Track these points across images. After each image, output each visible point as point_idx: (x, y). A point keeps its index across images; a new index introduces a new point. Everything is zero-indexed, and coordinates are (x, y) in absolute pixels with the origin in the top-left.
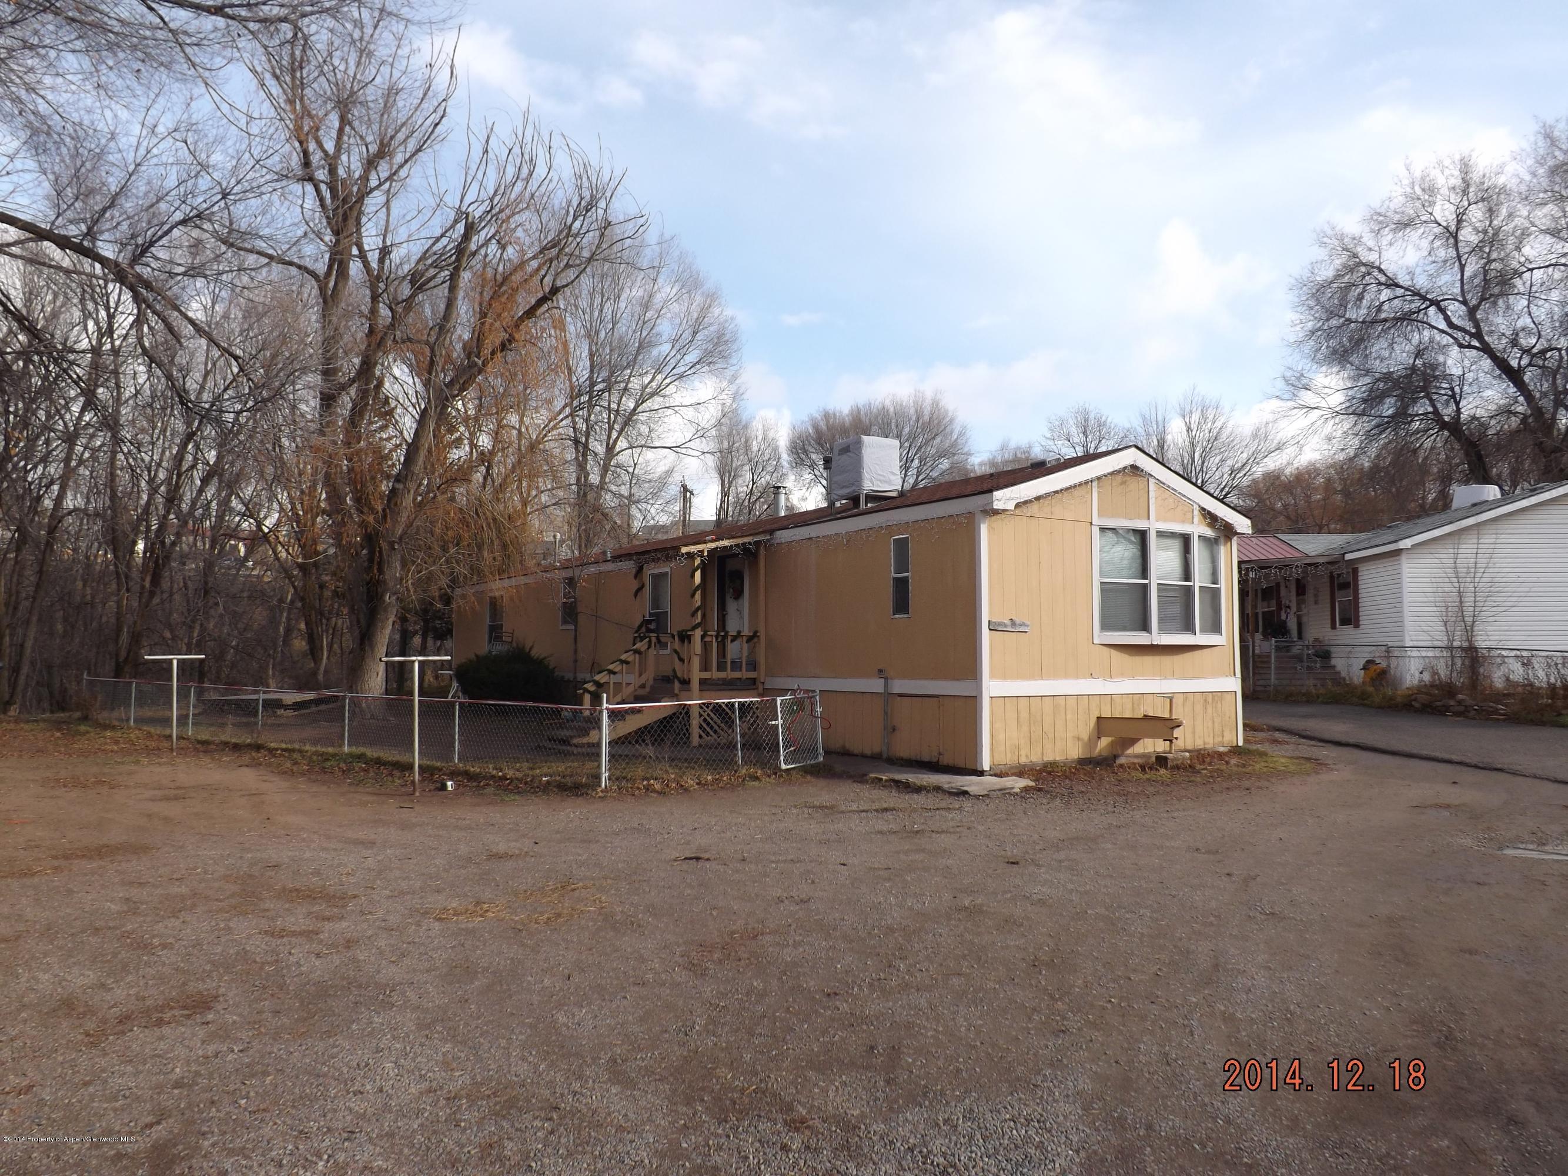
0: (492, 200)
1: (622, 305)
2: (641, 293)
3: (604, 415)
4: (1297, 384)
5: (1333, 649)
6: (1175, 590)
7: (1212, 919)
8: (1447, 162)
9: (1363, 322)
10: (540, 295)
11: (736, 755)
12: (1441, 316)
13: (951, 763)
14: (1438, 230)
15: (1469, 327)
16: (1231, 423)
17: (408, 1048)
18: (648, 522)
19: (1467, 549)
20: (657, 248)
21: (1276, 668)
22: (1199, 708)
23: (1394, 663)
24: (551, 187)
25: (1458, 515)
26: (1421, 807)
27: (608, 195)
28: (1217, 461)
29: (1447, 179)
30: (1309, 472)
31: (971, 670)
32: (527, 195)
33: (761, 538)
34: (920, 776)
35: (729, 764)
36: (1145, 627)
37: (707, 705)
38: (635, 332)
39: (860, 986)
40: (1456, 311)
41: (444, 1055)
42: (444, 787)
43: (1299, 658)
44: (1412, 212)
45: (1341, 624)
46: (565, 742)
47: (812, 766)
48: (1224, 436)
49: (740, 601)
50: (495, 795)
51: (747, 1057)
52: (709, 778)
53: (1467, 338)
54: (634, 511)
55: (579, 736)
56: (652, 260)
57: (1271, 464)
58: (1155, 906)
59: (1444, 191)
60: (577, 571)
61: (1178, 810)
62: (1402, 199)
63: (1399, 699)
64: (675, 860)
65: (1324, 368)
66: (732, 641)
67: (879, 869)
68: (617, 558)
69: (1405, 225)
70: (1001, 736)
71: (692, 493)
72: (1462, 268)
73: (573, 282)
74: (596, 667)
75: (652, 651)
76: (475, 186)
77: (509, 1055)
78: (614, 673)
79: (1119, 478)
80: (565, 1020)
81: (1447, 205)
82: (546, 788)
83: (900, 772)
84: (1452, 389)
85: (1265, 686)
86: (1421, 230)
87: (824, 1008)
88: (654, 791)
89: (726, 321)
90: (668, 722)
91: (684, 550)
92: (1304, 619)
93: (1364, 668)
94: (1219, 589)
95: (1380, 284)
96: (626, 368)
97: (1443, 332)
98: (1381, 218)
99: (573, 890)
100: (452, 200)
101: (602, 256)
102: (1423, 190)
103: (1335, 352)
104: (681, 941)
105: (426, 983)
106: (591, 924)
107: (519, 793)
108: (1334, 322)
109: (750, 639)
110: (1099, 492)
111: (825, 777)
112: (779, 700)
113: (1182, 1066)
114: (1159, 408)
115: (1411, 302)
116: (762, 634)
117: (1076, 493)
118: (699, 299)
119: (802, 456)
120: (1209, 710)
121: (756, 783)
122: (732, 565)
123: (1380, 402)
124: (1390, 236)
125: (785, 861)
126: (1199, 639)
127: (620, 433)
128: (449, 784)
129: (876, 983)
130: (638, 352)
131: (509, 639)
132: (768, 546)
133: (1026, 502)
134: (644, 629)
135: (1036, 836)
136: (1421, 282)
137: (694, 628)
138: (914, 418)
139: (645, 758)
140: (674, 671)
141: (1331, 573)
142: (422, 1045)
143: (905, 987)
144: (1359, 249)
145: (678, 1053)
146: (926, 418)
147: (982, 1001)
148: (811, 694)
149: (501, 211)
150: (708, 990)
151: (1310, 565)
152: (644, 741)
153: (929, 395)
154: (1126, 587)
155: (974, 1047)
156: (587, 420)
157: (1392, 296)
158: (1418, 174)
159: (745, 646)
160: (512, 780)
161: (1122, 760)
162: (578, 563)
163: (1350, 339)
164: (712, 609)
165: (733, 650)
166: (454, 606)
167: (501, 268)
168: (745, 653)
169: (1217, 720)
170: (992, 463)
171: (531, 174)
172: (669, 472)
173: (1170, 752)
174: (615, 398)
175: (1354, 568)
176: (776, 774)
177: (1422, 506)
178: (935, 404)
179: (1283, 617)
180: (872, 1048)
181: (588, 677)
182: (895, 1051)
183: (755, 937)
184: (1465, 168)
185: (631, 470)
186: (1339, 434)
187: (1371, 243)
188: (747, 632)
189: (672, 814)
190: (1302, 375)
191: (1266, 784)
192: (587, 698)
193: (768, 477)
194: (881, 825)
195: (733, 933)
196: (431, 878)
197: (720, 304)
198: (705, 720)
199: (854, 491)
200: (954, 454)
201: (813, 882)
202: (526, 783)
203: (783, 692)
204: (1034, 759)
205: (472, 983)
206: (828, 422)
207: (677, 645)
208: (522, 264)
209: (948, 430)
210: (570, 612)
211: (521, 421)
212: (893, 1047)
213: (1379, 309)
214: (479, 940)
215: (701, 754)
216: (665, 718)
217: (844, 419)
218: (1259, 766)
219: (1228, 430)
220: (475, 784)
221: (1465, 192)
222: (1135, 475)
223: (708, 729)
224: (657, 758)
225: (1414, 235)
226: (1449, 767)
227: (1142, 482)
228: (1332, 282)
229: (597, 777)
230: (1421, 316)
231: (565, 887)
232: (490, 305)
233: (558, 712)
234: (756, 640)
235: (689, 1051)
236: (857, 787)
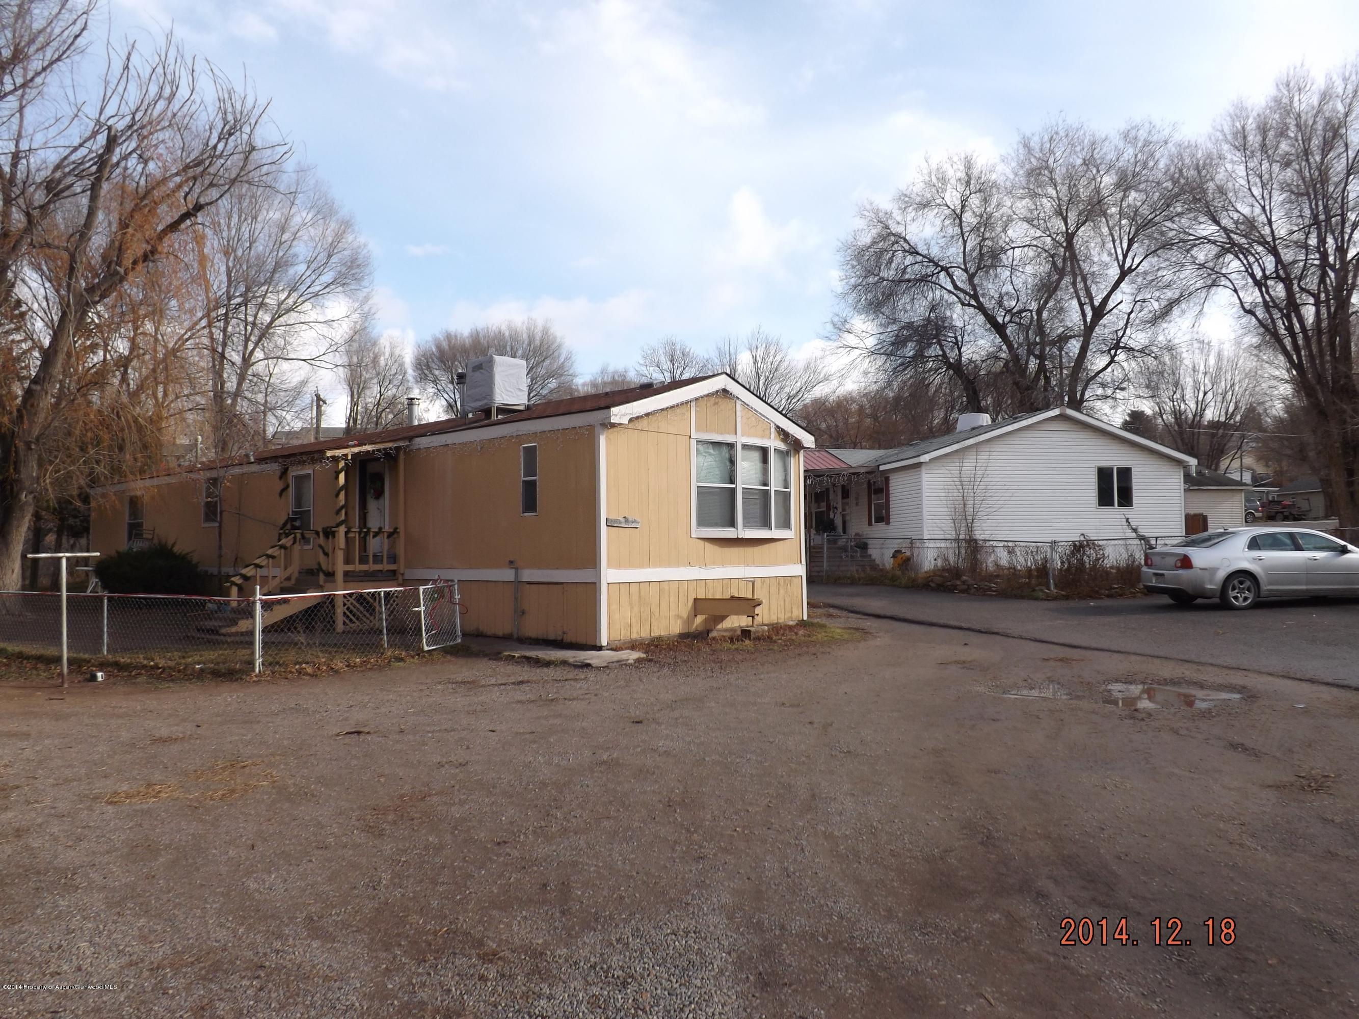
0: (134, 114)
1: (259, 226)
2: (277, 215)
3: (242, 327)
4: (841, 327)
5: (870, 542)
6: (756, 493)
7: (803, 759)
8: (955, 159)
9: (892, 281)
10: (184, 210)
11: (382, 639)
12: (949, 280)
13: (574, 641)
14: (948, 212)
15: (968, 288)
16: (787, 358)
17: (101, 927)
18: (283, 427)
19: (969, 463)
20: (294, 176)
21: (829, 557)
22: (774, 589)
23: (916, 552)
24: (194, 108)
25: (963, 436)
26: (943, 664)
27: (253, 121)
28: (777, 388)
29: (955, 173)
30: (846, 399)
31: (591, 560)
32: (170, 114)
33: (400, 444)
34: (549, 652)
35: (377, 647)
36: (732, 523)
37: (351, 595)
38: (271, 252)
39: (525, 833)
40: (960, 276)
41: (140, 929)
42: (93, 678)
43: (844, 549)
44: (929, 196)
45: (876, 522)
46: (214, 631)
47: (452, 647)
48: (782, 369)
49: (381, 501)
50: (148, 683)
51: (435, 903)
52: (358, 660)
53: (968, 298)
54: (271, 418)
55: (228, 626)
56: (289, 186)
57: (820, 391)
58: (758, 751)
59: (953, 181)
60: (222, 472)
61: (762, 673)
62: (922, 185)
63: (920, 581)
64: (338, 735)
65: (863, 316)
66: (374, 537)
67: (524, 733)
68: (261, 460)
69: (924, 205)
70: (617, 616)
71: (325, 402)
72: (965, 242)
73: (217, 200)
74: (237, 561)
75: (297, 547)
76: (115, 100)
77: (206, 923)
78: (261, 567)
79: (713, 399)
80: (256, 886)
81: (955, 193)
82: (200, 675)
83: (529, 650)
84: (956, 338)
85: (819, 572)
86: (936, 211)
87: (497, 855)
88: (307, 674)
89: (359, 247)
90: (313, 611)
91: (329, 454)
92: (848, 518)
93: (894, 556)
94: (789, 493)
95: (905, 251)
96: (263, 284)
97: (950, 292)
98: (907, 199)
99: (244, 767)
100: (92, 111)
101: (245, 178)
102: (938, 179)
103: (871, 304)
104: (355, 807)
105: (108, 863)
106: (265, 797)
107: (173, 680)
108: (871, 280)
109: (390, 535)
110: (696, 411)
111: (464, 656)
112: (421, 588)
113: (800, 877)
114: (732, 342)
115: (927, 267)
116: (401, 529)
117: (678, 411)
118: (333, 225)
119: (426, 372)
120: (782, 591)
121: (401, 664)
122: (372, 468)
123: (903, 346)
124: (913, 214)
125: (440, 730)
126: (774, 533)
127: (256, 345)
128: (99, 674)
129: (539, 831)
130: (274, 271)
131: (150, 537)
132: (407, 451)
133: (637, 418)
134: (289, 526)
135: (652, 699)
136: (935, 252)
137: (338, 525)
138: (526, 342)
139: (296, 644)
140: (319, 564)
141: (869, 481)
142: (115, 922)
143: (564, 831)
144: (890, 222)
145: (370, 906)
146: (538, 343)
147: (631, 838)
148: (450, 583)
149: (142, 127)
150: (388, 848)
151: (853, 474)
152: (295, 628)
153: (540, 324)
154: (718, 490)
155: (632, 877)
156: (225, 330)
157: (913, 262)
158: (934, 166)
159: (386, 540)
160: (164, 669)
161: (714, 634)
162: (222, 464)
163: (883, 294)
164: (354, 508)
165: (374, 545)
166: (93, 504)
167: (142, 182)
168: (386, 548)
169: (787, 600)
170: (594, 385)
171: (173, 94)
172: (304, 383)
173: (752, 626)
174: (251, 310)
175: (886, 477)
176: (418, 655)
177: (930, 429)
178: (545, 331)
179: (832, 516)
180: (545, 885)
181: (231, 571)
182: (565, 887)
183: (423, 799)
184: (968, 165)
185: (267, 379)
186: (873, 370)
187: (899, 218)
188: (387, 528)
189: (326, 694)
190: (846, 321)
191: (828, 650)
192: (235, 590)
193: (394, 390)
194: (519, 696)
195: (402, 796)
196: (95, 764)
197: (353, 231)
198: (348, 609)
199: (486, 404)
200: (562, 375)
201: (468, 748)
202: (179, 671)
203: (425, 582)
204: (643, 635)
205: (156, 860)
206: (450, 342)
207: (322, 540)
208: (165, 180)
209: (556, 354)
210: (211, 511)
211: (157, 330)
212: (563, 883)
213: (904, 271)
214: (156, 819)
215: (350, 639)
216: (309, 608)
217: (464, 341)
218: (820, 636)
219: (785, 364)
220: (125, 674)
221: (968, 183)
222: (726, 397)
223: (351, 617)
224: (308, 644)
225: (931, 214)
226: (961, 633)
227: (731, 403)
228: (870, 247)
229: (251, 663)
230: (934, 279)
231: (234, 765)
232: (132, 216)
233: (203, 604)
234: (395, 536)
235: (379, 903)
236: (493, 664)
